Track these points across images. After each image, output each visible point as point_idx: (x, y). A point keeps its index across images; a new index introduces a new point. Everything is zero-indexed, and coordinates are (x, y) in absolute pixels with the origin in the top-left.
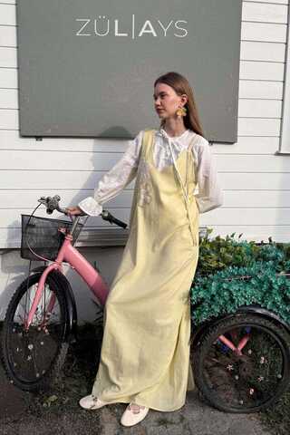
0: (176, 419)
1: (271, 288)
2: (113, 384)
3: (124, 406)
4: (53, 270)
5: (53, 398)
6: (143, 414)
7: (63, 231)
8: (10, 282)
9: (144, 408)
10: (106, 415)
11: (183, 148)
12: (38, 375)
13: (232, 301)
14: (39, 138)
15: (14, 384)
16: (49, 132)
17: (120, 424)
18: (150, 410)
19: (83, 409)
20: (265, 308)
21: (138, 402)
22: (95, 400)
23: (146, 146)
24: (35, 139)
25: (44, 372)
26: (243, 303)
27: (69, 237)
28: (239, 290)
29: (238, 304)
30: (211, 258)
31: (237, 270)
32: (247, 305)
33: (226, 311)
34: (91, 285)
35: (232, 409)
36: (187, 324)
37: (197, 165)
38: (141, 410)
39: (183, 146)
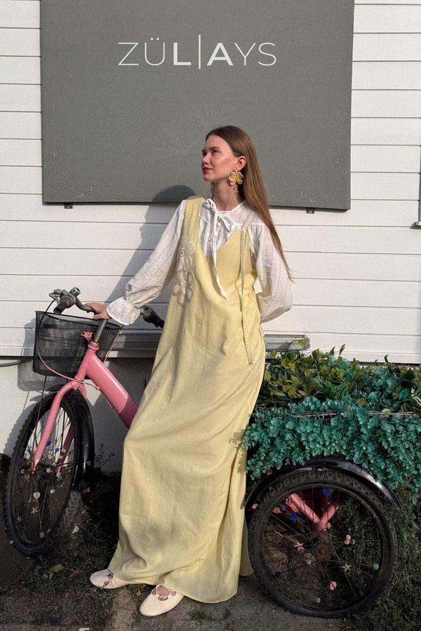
0: (218, 614)
1: (358, 432)
2: (137, 557)
3: (149, 589)
4: (72, 390)
5: (58, 567)
7: (87, 335)
8: (29, 403)
9: (174, 593)
10: (124, 599)
11: (236, 225)
12: (42, 535)
13: (303, 448)
14: (68, 205)
15: (14, 546)
16: (81, 197)
17: (139, 612)
19: (93, 586)
20: (352, 461)
21: (167, 584)
22: (110, 576)
24: (63, 207)
25: (49, 530)
26: (318, 452)
27: (94, 346)
28: (312, 432)
29: (311, 455)
30: (291, 383)
31: (315, 403)
32: (325, 454)
33: (291, 462)
34: (120, 410)
35: (303, 610)
36: (242, 477)
37: (253, 251)
38: (170, 596)
39: (235, 224)
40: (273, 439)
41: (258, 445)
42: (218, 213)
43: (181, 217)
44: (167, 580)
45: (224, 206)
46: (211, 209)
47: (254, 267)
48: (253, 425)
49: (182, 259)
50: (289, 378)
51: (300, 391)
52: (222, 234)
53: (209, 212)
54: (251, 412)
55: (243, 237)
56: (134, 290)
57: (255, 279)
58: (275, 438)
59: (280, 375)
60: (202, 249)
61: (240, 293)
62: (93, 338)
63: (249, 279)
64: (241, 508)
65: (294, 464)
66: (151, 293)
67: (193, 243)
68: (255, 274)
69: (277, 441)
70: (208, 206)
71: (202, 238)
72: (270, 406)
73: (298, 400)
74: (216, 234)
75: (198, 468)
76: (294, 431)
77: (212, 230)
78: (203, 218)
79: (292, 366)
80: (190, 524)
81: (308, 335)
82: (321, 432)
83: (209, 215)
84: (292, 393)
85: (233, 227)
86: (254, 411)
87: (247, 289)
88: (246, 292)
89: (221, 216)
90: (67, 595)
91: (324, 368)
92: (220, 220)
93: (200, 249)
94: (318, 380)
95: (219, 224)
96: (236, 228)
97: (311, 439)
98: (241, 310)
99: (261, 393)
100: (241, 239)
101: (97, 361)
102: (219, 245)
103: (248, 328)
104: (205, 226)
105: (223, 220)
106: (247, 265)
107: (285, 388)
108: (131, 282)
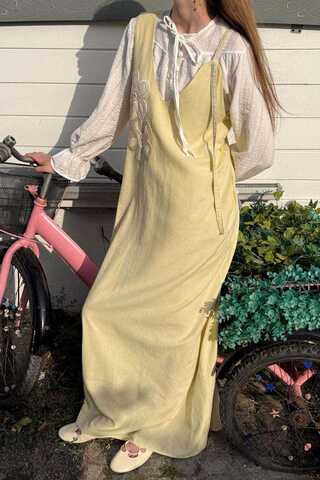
0: (189, 470)
3: (118, 444)
4: (22, 248)
5: (26, 420)
6: (142, 458)
7: (33, 189)
9: (144, 450)
10: (93, 453)
12: (7, 389)
18: (154, 454)
19: (62, 441)
21: (137, 441)
22: (79, 432)
23: (141, 49)
25: (13, 386)
26: (302, 326)
27: (40, 203)
28: (297, 307)
29: (293, 328)
30: (267, 245)
31: (299, 274)
32: (310, 329)
33: (271, 337)
34: (77, 269)
35: (275, 465)
36: (213, 346)
37: (227, 91)
38: (140, 453)
39: (203, 53)
40: (250, 315)
41: (233, 318)
42: (180, 37)
43: (131, 45)
44: (136, 437)
45: (187, 27)
46: (169, 31)
47: (228, 112)
48: (228, 296)
49: (136, 102)
50: (265, 238)
51: (278, 254)
52: (185, 69)
53: (166, 35)
54: (223, 281)
55: (215, 72)
56: (81, 142)
57: (229, 129)
58: (253, 314)
59: (253, 234)
60: (160, 90)
61: (211, 148)
62: (39, 192)
63: (221, 129)
64: (212, 375)
65: (275, 339)
66: (101, 144)
67: (147, 82)
68: (228, 123)
69: (257, 316)
70: (165, 27)
71: (159, 74)
72: (245, 274)
73: (277, 268)
74: (177, 68)
75: (164, 339)
76: (275, 307)
77: (171, 62)
78: (160, 45)
79: (267, 224)
80: (158, 388)
81: (282, 184)
82: (307, 306)
83: (167, 40)
84: (269, 258)
85: (200, 58)
86: (226, 279)
87: (219, 142)
88: (218, 146)
89: (184, 42)
90: (37, 450)
91: (306, 227)
92: (181, 48)
93: (157, 90)
94: (299, 242)
95: (181, 54)
96: (204, 59)
97: (296, 315)
98: (212, 169)
99: (234, 258)
100: (212, 76)
101: (47, 218)
102: (182, 85)
103: (220, 190)
104: (162, 58)
105: (187, 46)
106: (220, 111)
107: (261, 251)
108: (78, 131)
